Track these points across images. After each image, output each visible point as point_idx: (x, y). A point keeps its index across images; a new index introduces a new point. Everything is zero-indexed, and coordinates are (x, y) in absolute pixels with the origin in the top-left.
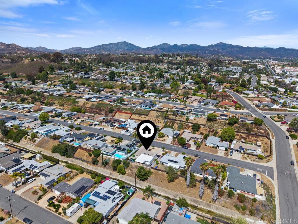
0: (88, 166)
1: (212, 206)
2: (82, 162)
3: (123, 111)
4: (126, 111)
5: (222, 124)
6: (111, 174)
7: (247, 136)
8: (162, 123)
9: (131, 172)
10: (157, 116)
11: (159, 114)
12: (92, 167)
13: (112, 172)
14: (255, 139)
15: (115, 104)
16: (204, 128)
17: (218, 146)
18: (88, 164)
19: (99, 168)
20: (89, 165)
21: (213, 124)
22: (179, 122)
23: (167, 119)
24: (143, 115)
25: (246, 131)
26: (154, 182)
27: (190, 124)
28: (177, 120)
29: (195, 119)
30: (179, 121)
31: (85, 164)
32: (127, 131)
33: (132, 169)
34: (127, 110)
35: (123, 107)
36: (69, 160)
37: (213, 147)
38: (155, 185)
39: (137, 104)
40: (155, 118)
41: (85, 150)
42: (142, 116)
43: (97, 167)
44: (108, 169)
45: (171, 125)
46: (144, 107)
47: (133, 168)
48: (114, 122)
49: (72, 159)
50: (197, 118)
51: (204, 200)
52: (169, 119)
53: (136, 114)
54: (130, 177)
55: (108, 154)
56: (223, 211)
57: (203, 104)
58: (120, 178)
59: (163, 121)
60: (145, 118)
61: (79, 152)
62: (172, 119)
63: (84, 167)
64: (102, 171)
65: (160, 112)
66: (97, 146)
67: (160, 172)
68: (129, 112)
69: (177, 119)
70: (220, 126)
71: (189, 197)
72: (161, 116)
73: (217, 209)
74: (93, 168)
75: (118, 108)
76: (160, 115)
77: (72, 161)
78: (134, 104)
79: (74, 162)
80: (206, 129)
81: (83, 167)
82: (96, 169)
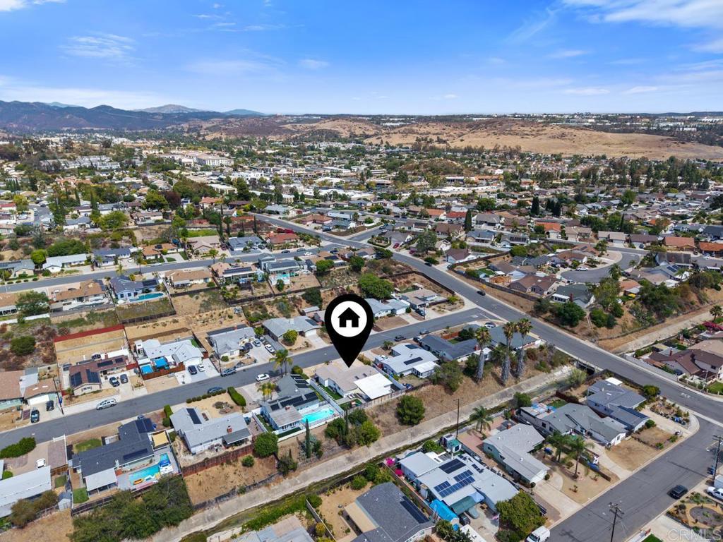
0: (276, 489)
1: (522, 387)
2: (243, 497)
3: (74, 330)
4: (88, 328)
5: (343, 274)
6: (350, 460)
7: (393, 280)
8: (235, 317)
9: (382, 426)
10: (201, 306)
11: (202, 298)
12: (288, 484)
13: (347, 455)
14: (405, 280)
15: (15, 321)
16: (325, 292)
17: (393, 312)
18: (268, 486)
19: (310, 471)
20: (273, 487)
21: (332, 280)
22: (272, 299)
23: (237, 302)
24: (161, 316)
25: (384, 274)
26: (433, 411)
27: (298, 295)
28: (262, 297)
29: (293, 282)
30: (266, 297)
31: (262, 491)
32: (193, 370)
33: (376, 419)
34: (86, 323)
35: (56, 320)
36: (197, 525)
37: (389, 316)
38: (441, 414)
39: (95, 296)
40: (200, 312)
41: (212, 466)
42: (160, 321)
43: (302, 473)
44: (331, 456)
45: (258, 312)
46: (132, 297)
47: (377, 416)
48: (102, 368)
49: (198, 515)
50: (296, 279)
51: (509, 386)
52: (242, 301)
53: (133, 322)
54: (390, 434)
55: (289, 429)
56: (535, 383)
57: (242, 249)
58: (377, 450)
59: (231, 310)
60: (175, 321)
61: (200, 484)
62: (250, 299)
63: (268, 501)
64: (327, 471)
65: (202, 293)
66: (233, 431)
67: (424, 389)
68: (99, 325)
69: (258, 295)
70: (344, 278)
71: (493, 395)
72: (215, 300)
73: (528, 385)
74: (296, 484)
75: (39, 328)
76: (206, 299)
77: (212, 519)
78: (80, 299)
79: (222, 515)
80: (332, 294)
81: (264, 502)
82: (306, 478)
